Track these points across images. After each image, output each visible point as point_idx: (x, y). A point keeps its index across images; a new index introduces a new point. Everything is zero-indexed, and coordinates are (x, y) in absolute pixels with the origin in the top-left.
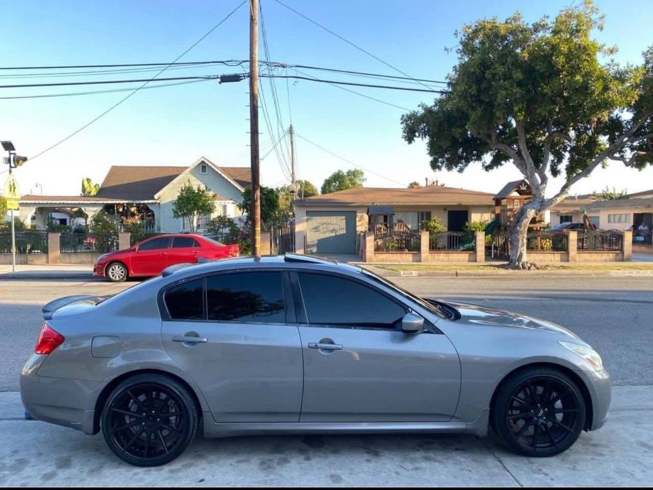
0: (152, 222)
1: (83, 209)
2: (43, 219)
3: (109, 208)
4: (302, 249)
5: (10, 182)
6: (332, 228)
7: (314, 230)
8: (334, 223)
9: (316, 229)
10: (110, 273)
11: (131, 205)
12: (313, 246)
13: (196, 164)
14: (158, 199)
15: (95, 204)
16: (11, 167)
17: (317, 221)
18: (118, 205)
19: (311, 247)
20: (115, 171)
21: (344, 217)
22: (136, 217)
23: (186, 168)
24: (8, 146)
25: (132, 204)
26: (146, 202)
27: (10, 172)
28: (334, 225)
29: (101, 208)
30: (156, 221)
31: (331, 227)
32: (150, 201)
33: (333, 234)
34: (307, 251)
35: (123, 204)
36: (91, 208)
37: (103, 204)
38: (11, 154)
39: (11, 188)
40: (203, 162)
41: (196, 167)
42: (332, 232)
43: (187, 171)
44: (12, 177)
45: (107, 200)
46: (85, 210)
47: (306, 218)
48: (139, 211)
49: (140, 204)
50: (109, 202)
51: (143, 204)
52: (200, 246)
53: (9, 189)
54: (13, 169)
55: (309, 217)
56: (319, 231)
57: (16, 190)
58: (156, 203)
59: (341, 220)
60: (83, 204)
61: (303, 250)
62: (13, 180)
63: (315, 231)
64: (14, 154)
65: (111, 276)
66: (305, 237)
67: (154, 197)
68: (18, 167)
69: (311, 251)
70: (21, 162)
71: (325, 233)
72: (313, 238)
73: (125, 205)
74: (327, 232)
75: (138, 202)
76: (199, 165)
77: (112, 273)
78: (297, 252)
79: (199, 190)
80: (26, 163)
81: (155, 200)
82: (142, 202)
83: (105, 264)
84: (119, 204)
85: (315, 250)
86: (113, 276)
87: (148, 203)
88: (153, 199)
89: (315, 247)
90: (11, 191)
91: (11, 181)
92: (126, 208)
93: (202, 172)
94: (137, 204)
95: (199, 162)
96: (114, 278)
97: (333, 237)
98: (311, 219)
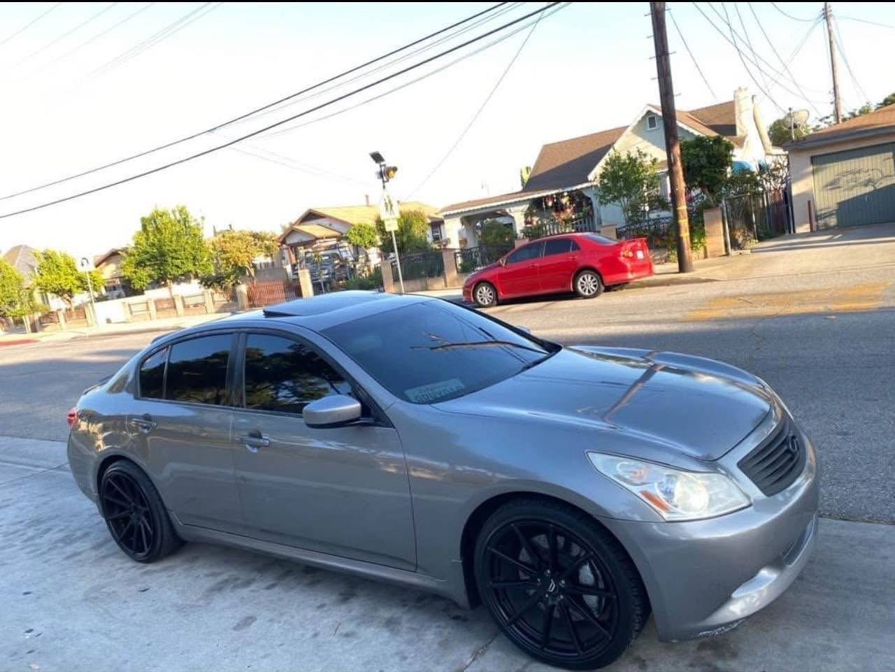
0: (591, 213)
1: (507, 210)
2: (472, 230)
3: (537, 204)
4: (806, 223)
5: (385, 200)
6: (867, 178)
7: (829, 187)
8: (870, 167)
9: (833, 185)
10: (478, 297)
11: (560, 195)
12: (830, 215)
13: (640, 118)
14: (594, 181)
15: (519, 201)
16: (384, 182)
17: (833, 170)
18: (545, 198)
19: (826, 217)
20: (547, 150)
21: (891, 154)
22: (569, 211)
23: (626, 128)
24: (377, 157)
25: (563, 193)
26: (579, 187)
27: (384, 187)
28: (871, 172)
29: (528, 206)
30: (595, 212)
31: (863, 177)
32: (585, 185)
33: (869, 189)
34: (818, 226)
35: (552, 195)
36: (516, 208)
37: (529, 200)
38: (381, 166)
39: (387, 207)
40: (649, 112)
41: (639, 122)
42: (866, 185)
43: (628, 131)
44: (386, 193)
45: (532, 194)
46: (510, 210)
47: (811, 168)
48: (572, 200)
49: (572, 191)
50: (536, 196)
51: (577, 190)
52: (579, 249)
53: (385, 208)
54: (386, 184)
55: (819, 166)
56: (839, 187)
57: (393, 208)
58: (592, 186)
59: (885, 160)
60: (507, 204)
61: (808, 226)
62: (388, 197)
63: (831, 189)
64: (384, 165)
65: (480, 301)
66: (809, 202)
67: (587, 178)
68: (390, 180)
69: (825, 225)
70: (392, 172)
71: (852, 188)
72: (826, 201)
73: (555, 196)
74: (854, 187)
75: (569, 189)
76: (644, 118)
77: (480, 296)
78: (799, 230)
79: (630, 158)
80: (397, 173)
81: (591, 181)
82: (574, 188)
83: (471, 285)
84: (547, 196)
85: (833, 221)
86: (482, 299)
87: (582, 189)
88: (587, 181)
89: (834, 216)
90: (387, 209)
91: (386, 198)
92: (555, 200)
93: (650, 127)
94: (568, 192)
95: (645, 113)
96: (483, 303)
97: (869, 193)
98: (821, 170)
